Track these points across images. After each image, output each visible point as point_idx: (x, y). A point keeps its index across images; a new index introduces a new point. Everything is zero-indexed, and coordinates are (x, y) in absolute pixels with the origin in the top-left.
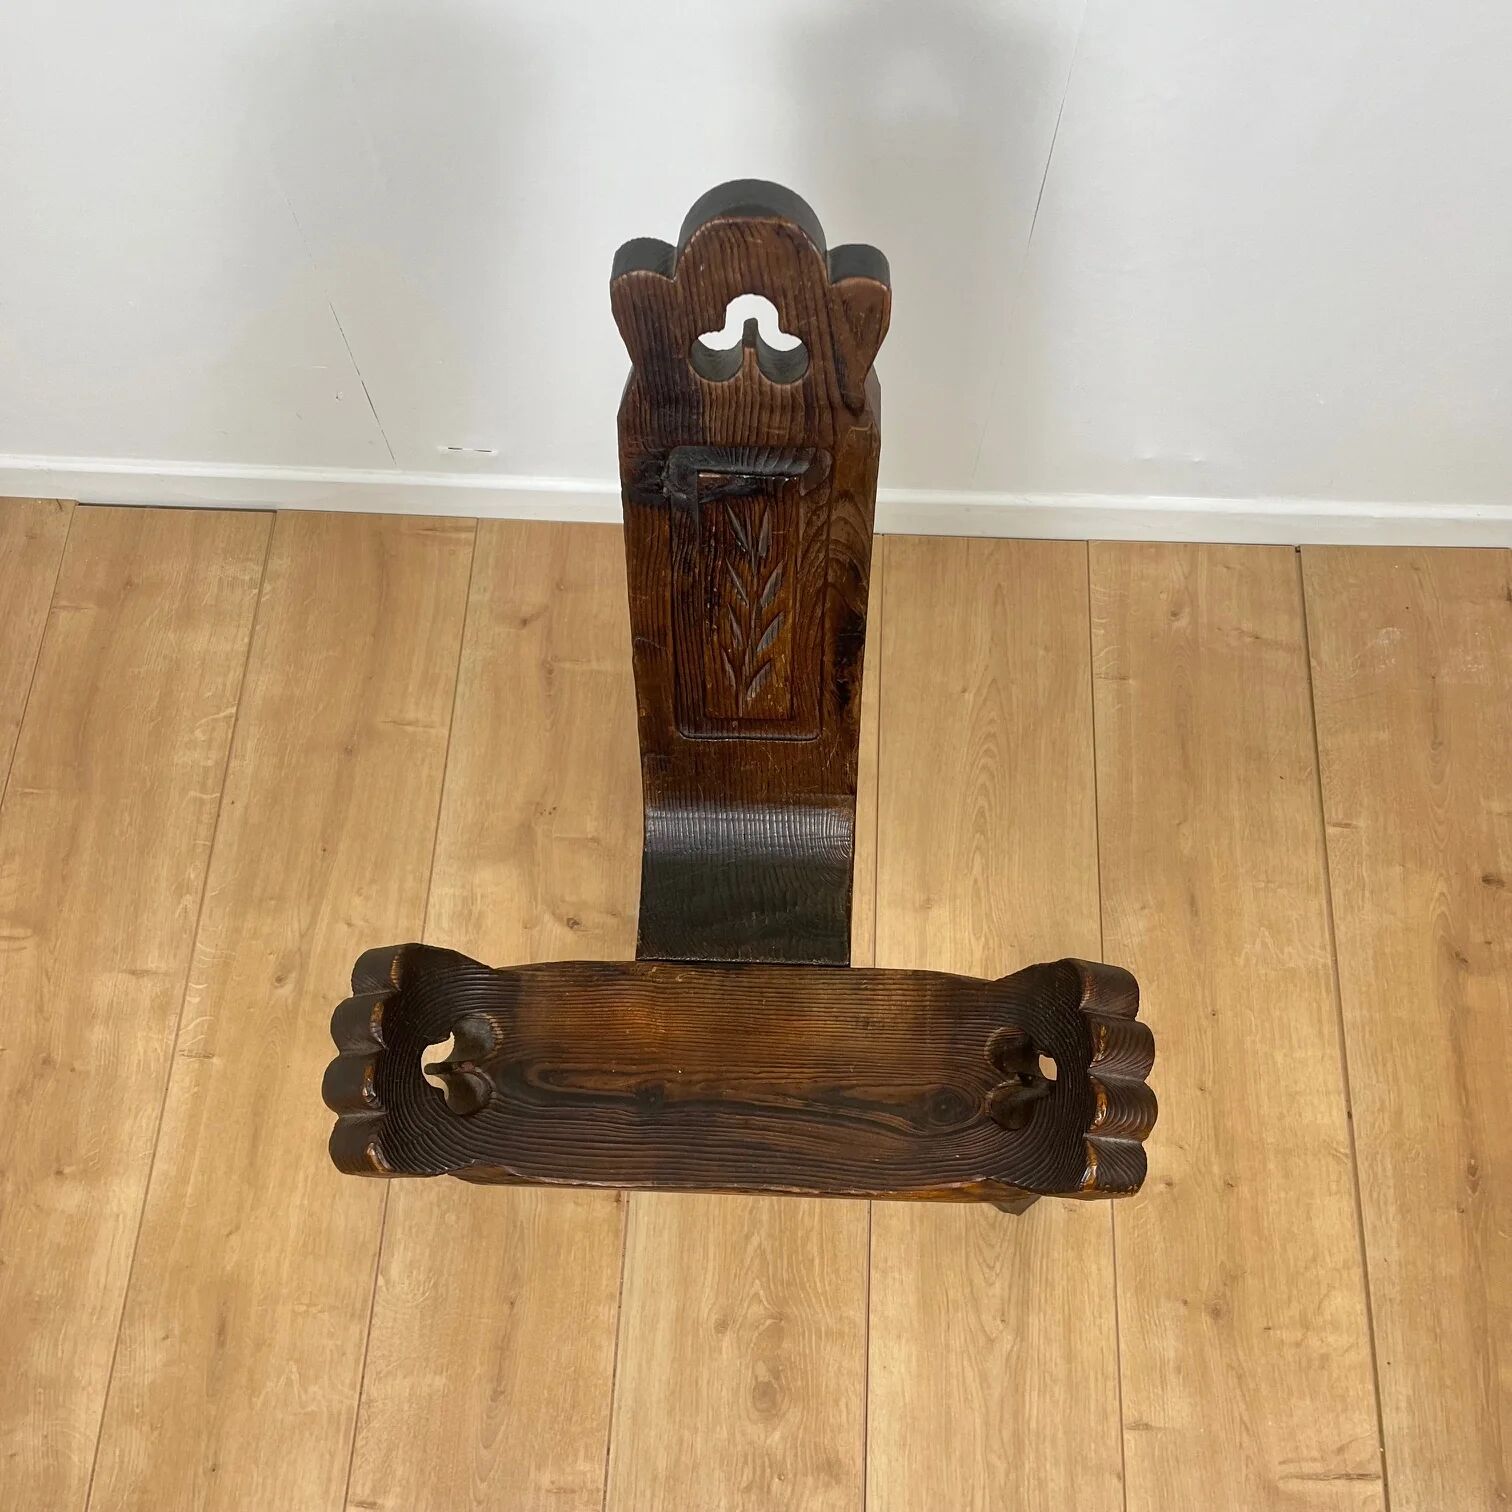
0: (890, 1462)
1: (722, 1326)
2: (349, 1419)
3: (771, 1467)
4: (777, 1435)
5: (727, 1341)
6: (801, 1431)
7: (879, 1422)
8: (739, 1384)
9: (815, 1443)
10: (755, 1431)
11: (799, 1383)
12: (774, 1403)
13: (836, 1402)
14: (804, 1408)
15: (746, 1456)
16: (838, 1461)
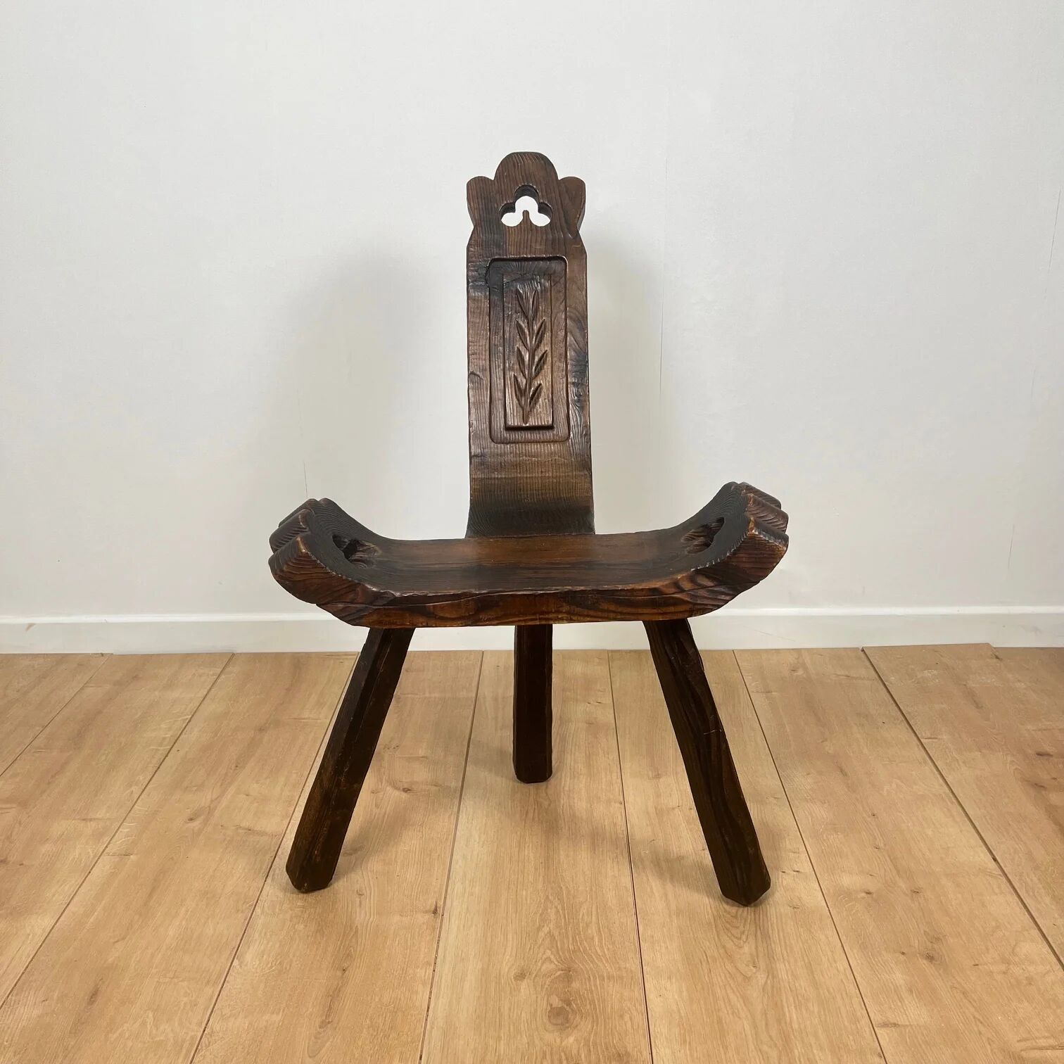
0: (673, 1053)
1: (521, 976)
2: (191, 1044)
3: (567, 1059)
4: (571, 1039)
5: (524, 985)
6: (592, 1036)
7: (659, 1028)
8: (536, 1011)
9: (606, 1044)
10: (552, 1037)
11: (588, 1007)
12: (567, 1020)
13: (622, 1016)
14: (593, 1022)
15: (544, 1053)
16: (627, 1054)
